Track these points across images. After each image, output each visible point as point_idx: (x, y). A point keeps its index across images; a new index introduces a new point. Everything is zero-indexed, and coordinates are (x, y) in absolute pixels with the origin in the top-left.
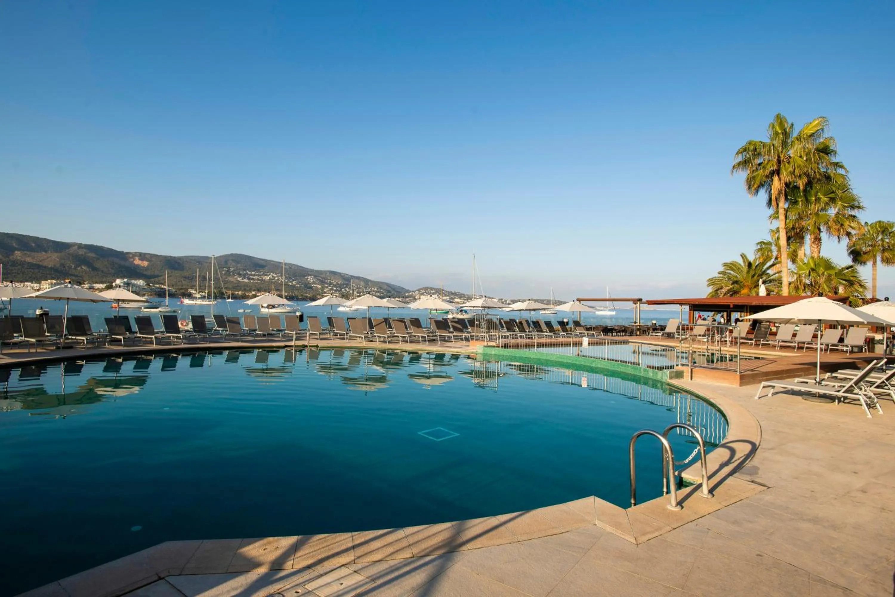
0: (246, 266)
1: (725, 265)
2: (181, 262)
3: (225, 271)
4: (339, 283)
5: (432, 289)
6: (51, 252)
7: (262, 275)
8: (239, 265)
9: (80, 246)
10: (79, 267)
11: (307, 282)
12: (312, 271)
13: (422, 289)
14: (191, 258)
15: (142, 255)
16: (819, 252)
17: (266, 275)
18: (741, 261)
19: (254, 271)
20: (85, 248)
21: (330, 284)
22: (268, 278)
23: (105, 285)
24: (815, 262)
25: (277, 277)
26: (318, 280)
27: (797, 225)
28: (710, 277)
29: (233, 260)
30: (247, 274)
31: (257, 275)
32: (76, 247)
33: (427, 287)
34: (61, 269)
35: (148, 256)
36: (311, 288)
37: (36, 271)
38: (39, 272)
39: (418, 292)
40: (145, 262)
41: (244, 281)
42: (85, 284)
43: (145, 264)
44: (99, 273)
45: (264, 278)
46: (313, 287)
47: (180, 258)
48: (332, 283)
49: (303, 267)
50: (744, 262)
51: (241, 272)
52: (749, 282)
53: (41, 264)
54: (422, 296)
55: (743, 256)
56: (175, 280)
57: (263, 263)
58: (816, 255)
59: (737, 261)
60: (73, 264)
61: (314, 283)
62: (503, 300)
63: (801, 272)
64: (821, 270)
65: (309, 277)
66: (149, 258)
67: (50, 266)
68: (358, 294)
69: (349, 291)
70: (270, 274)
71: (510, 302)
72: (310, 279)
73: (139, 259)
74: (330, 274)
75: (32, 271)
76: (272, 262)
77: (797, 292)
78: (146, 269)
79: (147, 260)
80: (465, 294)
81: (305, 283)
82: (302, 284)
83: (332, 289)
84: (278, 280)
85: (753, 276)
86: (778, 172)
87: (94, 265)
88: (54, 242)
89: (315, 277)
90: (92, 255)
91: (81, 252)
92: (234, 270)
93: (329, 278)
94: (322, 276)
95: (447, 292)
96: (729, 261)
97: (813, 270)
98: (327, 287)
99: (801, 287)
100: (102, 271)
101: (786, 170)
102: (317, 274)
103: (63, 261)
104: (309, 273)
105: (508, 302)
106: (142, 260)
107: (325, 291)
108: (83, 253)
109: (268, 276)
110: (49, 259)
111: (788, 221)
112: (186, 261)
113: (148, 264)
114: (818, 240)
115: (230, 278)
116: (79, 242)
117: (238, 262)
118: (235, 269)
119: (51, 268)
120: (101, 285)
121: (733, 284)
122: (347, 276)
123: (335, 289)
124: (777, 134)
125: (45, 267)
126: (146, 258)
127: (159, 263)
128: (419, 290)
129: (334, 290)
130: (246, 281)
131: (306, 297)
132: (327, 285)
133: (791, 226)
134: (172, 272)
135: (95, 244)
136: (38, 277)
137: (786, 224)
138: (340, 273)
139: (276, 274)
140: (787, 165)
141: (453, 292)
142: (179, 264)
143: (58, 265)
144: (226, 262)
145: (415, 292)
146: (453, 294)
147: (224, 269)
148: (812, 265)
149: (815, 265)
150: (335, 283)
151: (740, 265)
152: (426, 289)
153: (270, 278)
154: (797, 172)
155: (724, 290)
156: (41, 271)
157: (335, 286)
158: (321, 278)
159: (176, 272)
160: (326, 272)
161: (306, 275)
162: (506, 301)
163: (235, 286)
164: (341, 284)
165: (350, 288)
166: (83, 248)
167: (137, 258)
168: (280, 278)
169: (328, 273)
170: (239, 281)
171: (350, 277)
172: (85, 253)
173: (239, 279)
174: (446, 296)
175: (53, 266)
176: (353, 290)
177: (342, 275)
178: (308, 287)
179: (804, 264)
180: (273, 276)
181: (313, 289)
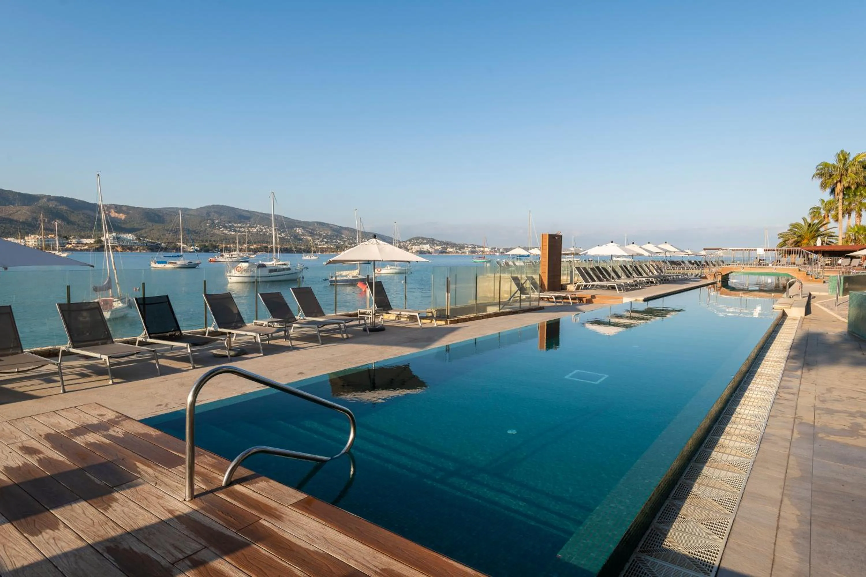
0: (230, 218)
1: (791, 225)
2: (160, 214)
3: (209, 223)
4: (329, 234)
5: (423, 239)
6: (18, 206)
7: (249, 227)
8: (223, 217)
9: (50, 199)
10: (53, 220)
11: (296, 234)
12: (300, 222)
13: (413, 239)
14: (170, 210)
15: (118, 207)
16: (860, 222)
17: (253, 227)
18: (802, 223)
19: (240, 223)
20: (55, 201)
21: (320, 235)
22: (255, 230)
23: (94, 240)
24: (858, 227)
25: (265, 229)
26: (307, 231)
27: (849, 208)
28: (780, 233)
29: (215, 212)
30: (233, 226)
31: (243, 227)
32: (45, 200)
33: (419, 237)
34: (34, 223)
35: (124, 209)
36: (301, 239)
37: (8, 225)
38: (11, 227)
39: (409, 242)
40: (121, 215)
41: (230, 234)
42: (71, 239)
43: (122, 216)
44: (76, 227)
45: (251, 230)
46: (303, 238)
47: (159, 210)
48: (322, 234)
49: (289, 218)
50: (805, 223)
51: (226, 224)
52: (808, 236)
53: (11, 217)
54: (413, 247)
55: (804, 219)
56: (158, 234)
57: (248, 215)
58: (858, 223)
59: (800, 222)
60: (46, 218)
61: (303, 235)
62: (496, 249)
63: (850, 233)
64: (861, 232)
65: (297, 229)
66: (126, 210)
67: (21, 220)
68: (350, 245)
69: (340, 243)
70: (257, 226)
71: (503, 251)
72: (299, 231)
73: (115, 212)
74: (317, 224)
75: (4, 226)
76: (257, 214)
77: (846, 243)
78: (125, 222)
79: (124, 212)
80: (457, 243)
81: (295, 235)
82: (292, 236)
83: (322, 241)
84: (266, 232)
85: (811, 232)
86: (840, 181)
87: (69, 219)
88: (20, 194)
89: (304, 228)
90: (64, 208)
91: (52, 205)
92: (218, 223)
93: (317, 229)
94: (311, 227)
95: (439, 241)
96: (794, 222)
97: (857, 232)
98: (318, 239)
99: (850, 241)
100: (79, 225)
101: (845, 181)
102: (305, 225)
103: (35, 215)
104: (297, 224)
105: (501, 250)
106: (118, 212)
107: (316, 242)
108: (54, 206)
109: (256, 228)
110: (19, 213)
111: (844, 206)
112: (166, 213)
113: (126, 217)
114: (860, 216)
115: (216, 231)
116: (47, 194)
117: (221, 214)
118: (220, 221)
119: (23, 223)
120: (90, 240)
121: (798, 237)
122: (335, 227)
123: (326, 240)
124: (841, 160)
125: (16, 221)
126: (122, 210)
127: (137, 215)
128: (410, 240)
129: (325, 242)
130: (233, 233)
131: (301, 249)
132: (317, 237)
133: (846, 208)
134: (153, 225)
135: (65, 196)
136: (12, 232)
137: (842, 208)
138: (328, 224)
139: (263, 226)
140: (846, 177)
141: (444, 241)
142: (159, 216)
143: (30, 220)
144: (208, 214)
145: (406, 242)
146: (444, 243)
147: (208, 221)
148: (856, 229)
149: (858, 229)
150: (324, 235)
151: (801, 225)
152: (417, 238)
153: (257, 230)
154: (851, 182)
155: (791, 241)
156: (13, 226)
157: (325, 237)
158: (310, 229)
159: (157, 225)
160: (313, 223)
161: (293, 226)
162: (499, 249)
163: (222, 238)
164: (331, 236)
165: (340, 240)
166: (52, 200)
167: (112, 211)
168: (268, 230)
169: (316, 224)
170: (226, 234)
171: (339, 228)
172: (56, 205)
173: (224, 232)
174: (438, 245)
175: (24, 220)
176: (345, 241)
177: (330, 225)
178: (297, 238)
179: (851, 228)
180: (260, 228)
181: (303, 241)
